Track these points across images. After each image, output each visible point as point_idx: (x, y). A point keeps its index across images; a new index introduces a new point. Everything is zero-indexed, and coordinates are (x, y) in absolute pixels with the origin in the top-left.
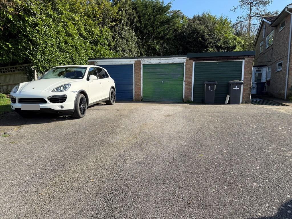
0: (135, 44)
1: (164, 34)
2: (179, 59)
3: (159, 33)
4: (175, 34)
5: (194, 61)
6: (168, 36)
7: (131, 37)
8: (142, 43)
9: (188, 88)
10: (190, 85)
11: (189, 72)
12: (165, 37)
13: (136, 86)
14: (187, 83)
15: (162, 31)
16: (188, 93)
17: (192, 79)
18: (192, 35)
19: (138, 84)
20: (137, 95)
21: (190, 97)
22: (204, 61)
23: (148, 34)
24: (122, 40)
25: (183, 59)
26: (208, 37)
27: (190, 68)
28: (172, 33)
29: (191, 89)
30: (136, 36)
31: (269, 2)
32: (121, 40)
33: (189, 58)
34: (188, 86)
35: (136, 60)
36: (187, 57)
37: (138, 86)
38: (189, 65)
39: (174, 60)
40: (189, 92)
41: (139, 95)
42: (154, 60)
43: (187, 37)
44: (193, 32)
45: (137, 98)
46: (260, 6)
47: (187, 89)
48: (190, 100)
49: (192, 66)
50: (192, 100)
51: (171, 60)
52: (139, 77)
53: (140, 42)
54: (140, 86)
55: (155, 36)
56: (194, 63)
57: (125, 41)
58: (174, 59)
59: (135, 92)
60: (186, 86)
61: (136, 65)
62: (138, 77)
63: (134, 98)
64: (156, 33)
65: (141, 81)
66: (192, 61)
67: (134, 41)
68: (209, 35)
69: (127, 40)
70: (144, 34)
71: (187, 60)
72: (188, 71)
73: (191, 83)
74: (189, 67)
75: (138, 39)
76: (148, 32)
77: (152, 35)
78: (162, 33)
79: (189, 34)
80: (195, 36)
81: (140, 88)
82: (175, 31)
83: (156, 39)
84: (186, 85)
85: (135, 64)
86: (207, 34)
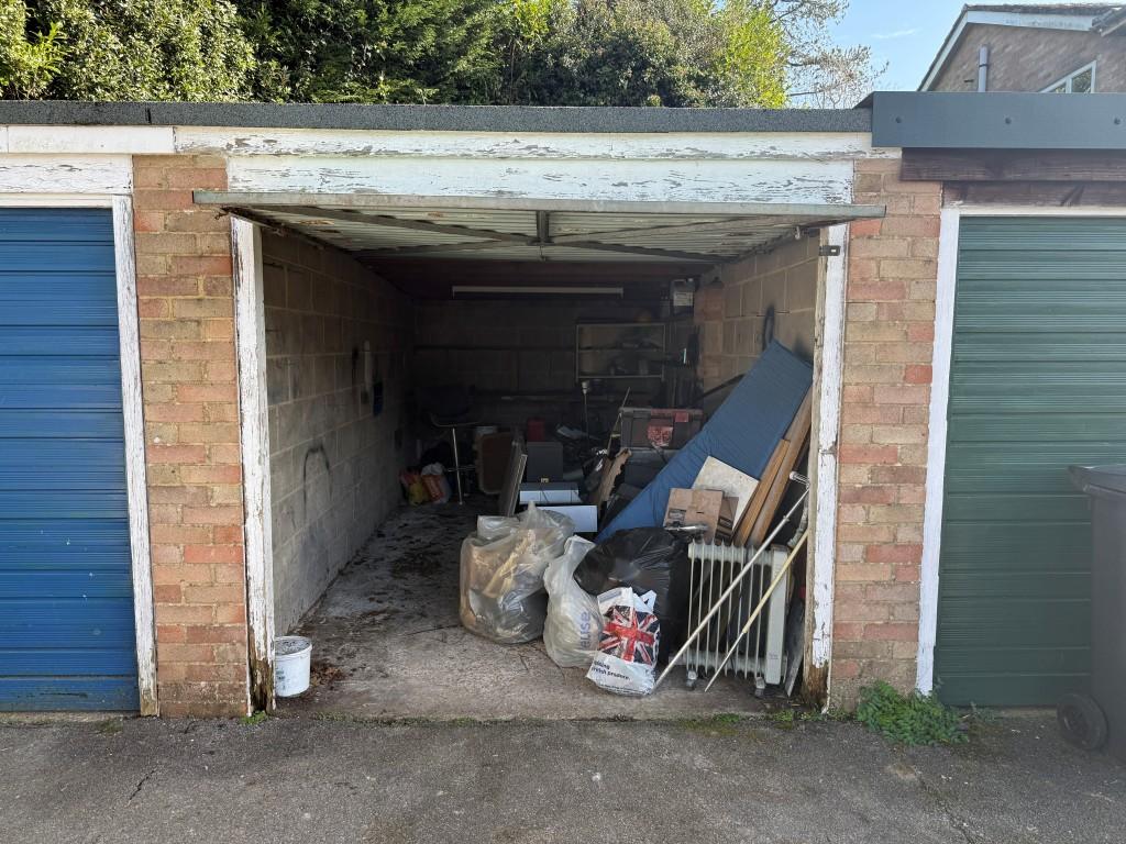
0: (242, 89)
1: (438, 46)
2: (763, 157)
3: (411, 35)
4: (506, 58)
5: (960, 190)
6: (462, 65)
7: (206, 32)
8: (293, 86)
9: (883, 536)
10: (907, 494)
11: (891, 335)
12: (446, 66)
13: (173, 512)
14: (860, 476)
15: (427, 21)
16: (879, 594)
17: (923, 421)
18: (606, 69)
19: (196, 477)
20: (197, 633)
21: (901, 651)
22: (1076, 201)
23: (337, 32)
24: (123, 39)
25: (823, 158)
26: (694, 93)
27: (900, 287)
28: (488, 47)
29: (917, 550)
30: (249, 33)
31: (834, 10)
32: (112, 38)
33: (895, 154)
34: (877, 512)
35: (157, 140)
36: (876, 143)
37: (203, 518)
38: (902, 247)
39: (706, 168)
40: (891, 584)
41: (220, 634)
42: (418, 155)
43: (577, 84)
44: (610, 56)
45: (192, 675)
46: (801, 22)
47: (871, 554)
48: (895, 680)
49: (931, 263)
50: (925, 684)
51: (665, 168)
52: (208, 395)
53: (278, 81)
54: (224, 519)
55: (386, 51)
56: (951, 217)
57: (151, 52)
58: (701, 156)
59: (160, 594)
60: (859, 510)
61: (156, 219)
62: (201, 383)
63: (146, 680)
64: (387, 31)
65: (238, 441)
66: (927, 194)
67: (229, 62)
68: (701, 82)
69: (169, 50)
70: (305, 27)
71: (866, 184)
72: (875, 324)
73: (917, 476)
74: (890, 271)
75: (258, 55)
76: (335, 17)
77: (359, 40)
78: (430, 37)
79: (591, 66)
80: (627, 78)
81: (233, 538)
82: (504, 37)
83: (387, 74)
84: (847, 497)
85: (141, 198)
86: (690, 78)
